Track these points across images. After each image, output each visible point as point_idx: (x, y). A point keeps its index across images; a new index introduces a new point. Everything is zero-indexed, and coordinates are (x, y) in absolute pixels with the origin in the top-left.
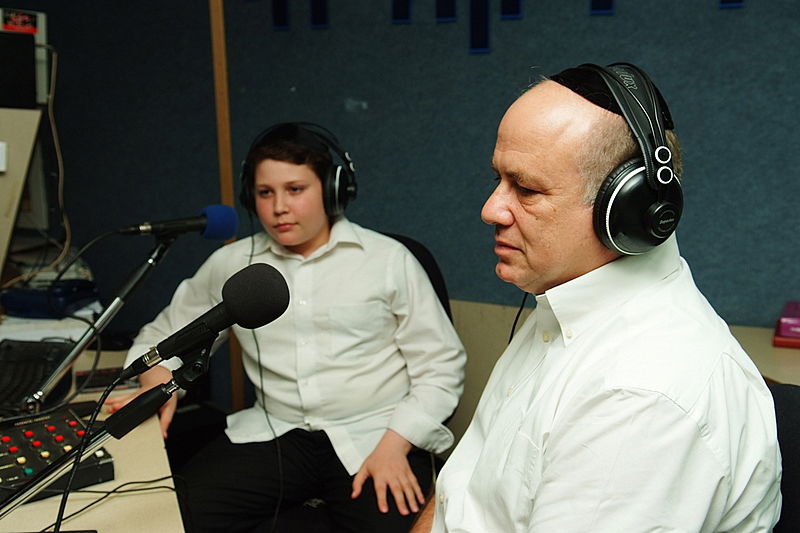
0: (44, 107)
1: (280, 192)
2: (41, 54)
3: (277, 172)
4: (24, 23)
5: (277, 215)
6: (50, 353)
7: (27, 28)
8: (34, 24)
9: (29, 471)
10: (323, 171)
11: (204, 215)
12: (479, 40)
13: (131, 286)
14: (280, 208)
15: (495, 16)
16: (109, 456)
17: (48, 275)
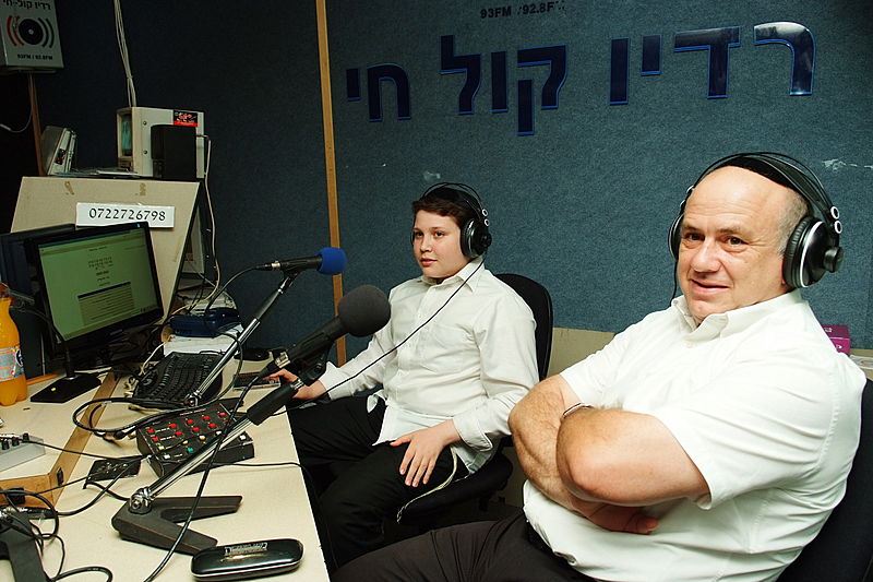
0: (202, 181)
1: (427, 235)
2: (200, 142)
3: (428, 220)
4: (188, 119)
5: (422, 252)
6: (206, 362)
7: (191, 123)
8: (196, 120)
9: (190, 450)
10: (462, 225)
11: (320, 255)
12: (525, 125)
13: (265, 310)
14: (424, 247)
15: (537, 108)
16: (250, 439)
17: (203, 305)
